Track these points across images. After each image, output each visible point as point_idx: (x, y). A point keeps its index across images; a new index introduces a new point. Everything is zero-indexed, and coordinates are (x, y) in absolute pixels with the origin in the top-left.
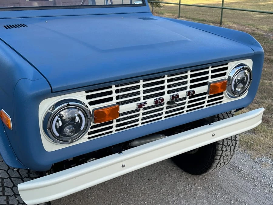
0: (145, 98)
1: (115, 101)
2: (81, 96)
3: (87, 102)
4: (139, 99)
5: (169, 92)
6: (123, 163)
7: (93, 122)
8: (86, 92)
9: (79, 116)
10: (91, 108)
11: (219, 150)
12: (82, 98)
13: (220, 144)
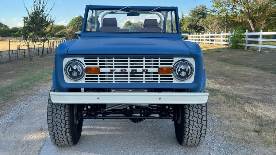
0: (115, 67)
1: (98, 65)
2: (82, 59)
3: (84, 63)
4: (112, 67)
5: (131, 67)
6: (99, 97)
7: (87, 73)
8: (85, 58)
9: (79, 68)
10: (86, 66)
11: (187, 118)
12: (82, 60)
13: (188, 114)
